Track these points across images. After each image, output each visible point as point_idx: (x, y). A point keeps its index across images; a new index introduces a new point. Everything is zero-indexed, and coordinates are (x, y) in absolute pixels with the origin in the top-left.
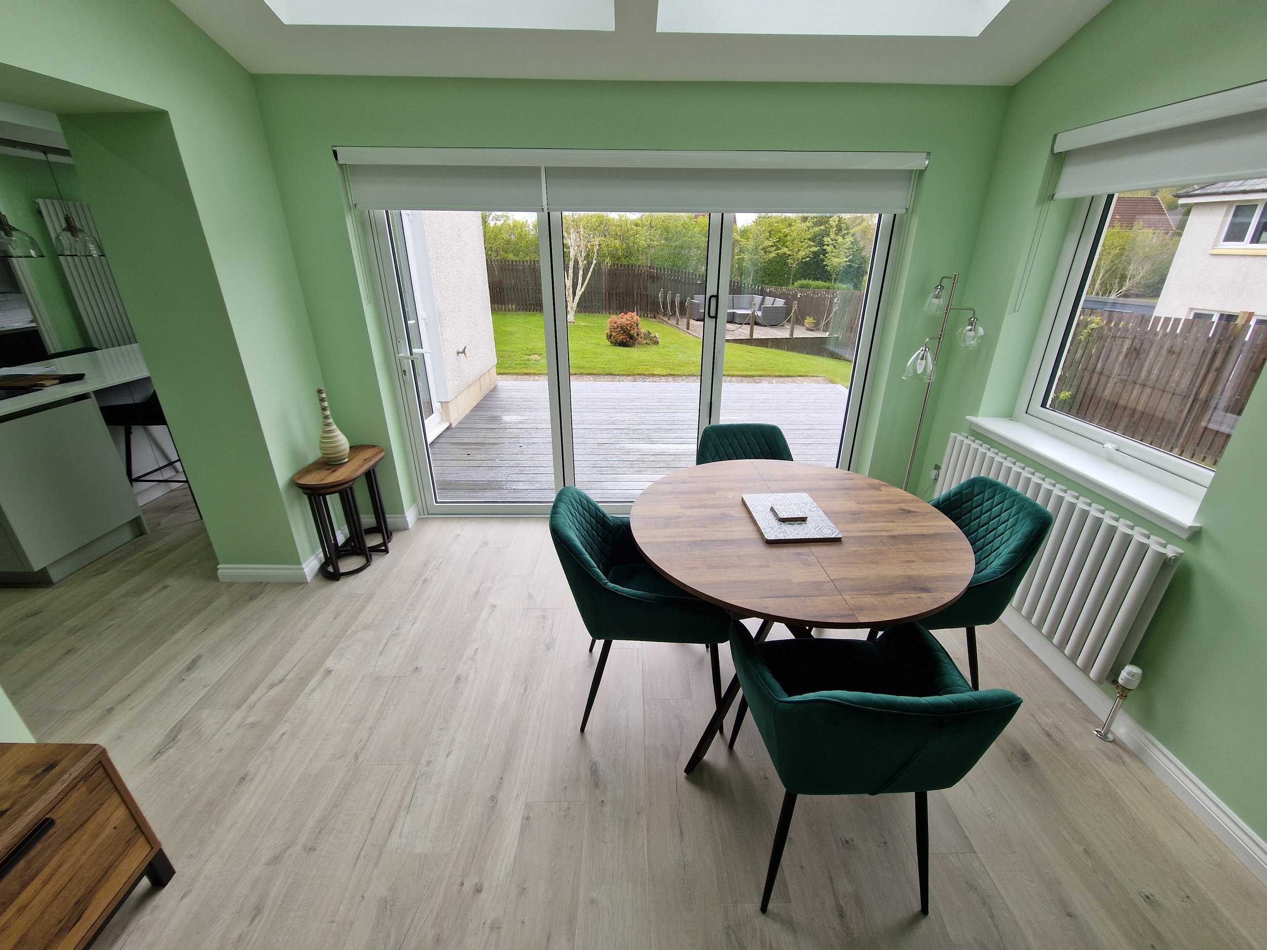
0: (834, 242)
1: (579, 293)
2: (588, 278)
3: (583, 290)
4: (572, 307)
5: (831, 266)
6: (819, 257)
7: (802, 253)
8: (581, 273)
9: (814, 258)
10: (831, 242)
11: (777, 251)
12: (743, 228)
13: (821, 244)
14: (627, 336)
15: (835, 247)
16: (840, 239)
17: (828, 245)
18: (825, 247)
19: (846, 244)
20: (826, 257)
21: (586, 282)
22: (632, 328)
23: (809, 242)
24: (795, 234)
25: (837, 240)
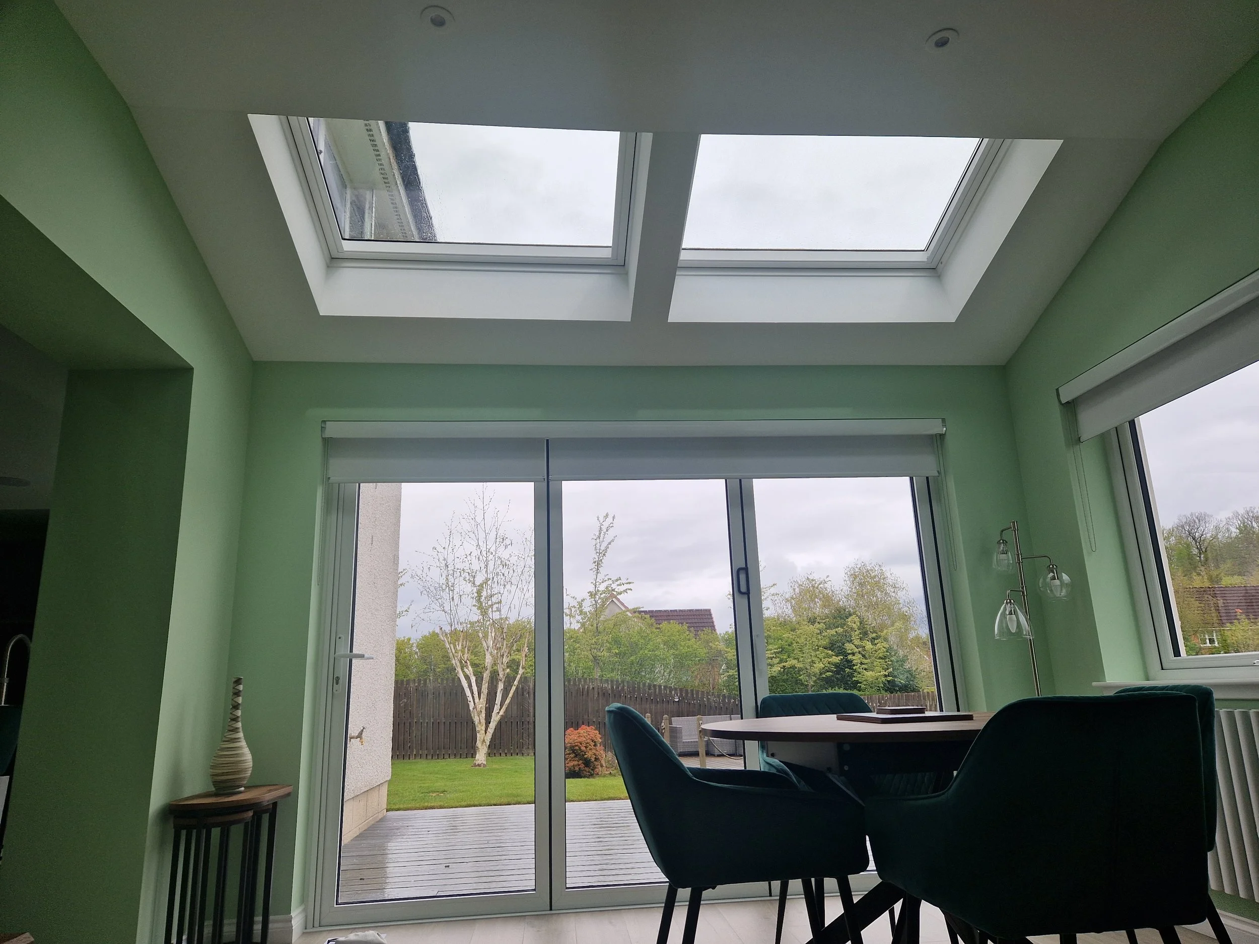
0: (860, 649)
1: (495, 718)
2: (510, 695)
3: (502, 713)
4: (484, 741)
5: (865, 683)
6: (845, 671)
7: (819, 666)
8: (501, 686)
9: (838, 672)
10: (857, 650)
11: (783, 664)
12: (726, 636)
13: (842, 652)
14: (581, 762)
15: (864, 656)
16: (869, 646)
17: (853, 654)
18: (850, 657)
19: (879, 651)
20: (855, 670)
21: (508, 701)
22: (588, 749)
23: (826, 651)
24: (802, 640)
25: (865, 647)
